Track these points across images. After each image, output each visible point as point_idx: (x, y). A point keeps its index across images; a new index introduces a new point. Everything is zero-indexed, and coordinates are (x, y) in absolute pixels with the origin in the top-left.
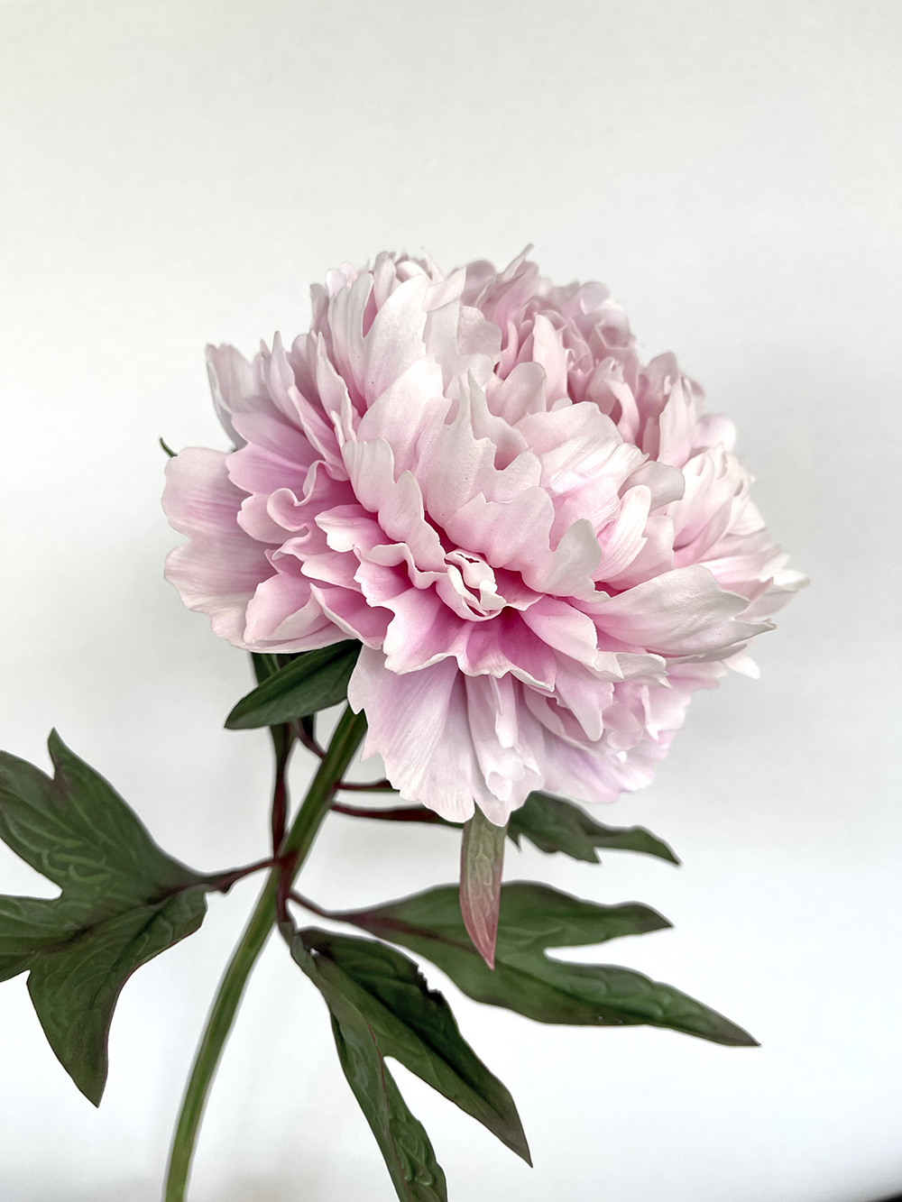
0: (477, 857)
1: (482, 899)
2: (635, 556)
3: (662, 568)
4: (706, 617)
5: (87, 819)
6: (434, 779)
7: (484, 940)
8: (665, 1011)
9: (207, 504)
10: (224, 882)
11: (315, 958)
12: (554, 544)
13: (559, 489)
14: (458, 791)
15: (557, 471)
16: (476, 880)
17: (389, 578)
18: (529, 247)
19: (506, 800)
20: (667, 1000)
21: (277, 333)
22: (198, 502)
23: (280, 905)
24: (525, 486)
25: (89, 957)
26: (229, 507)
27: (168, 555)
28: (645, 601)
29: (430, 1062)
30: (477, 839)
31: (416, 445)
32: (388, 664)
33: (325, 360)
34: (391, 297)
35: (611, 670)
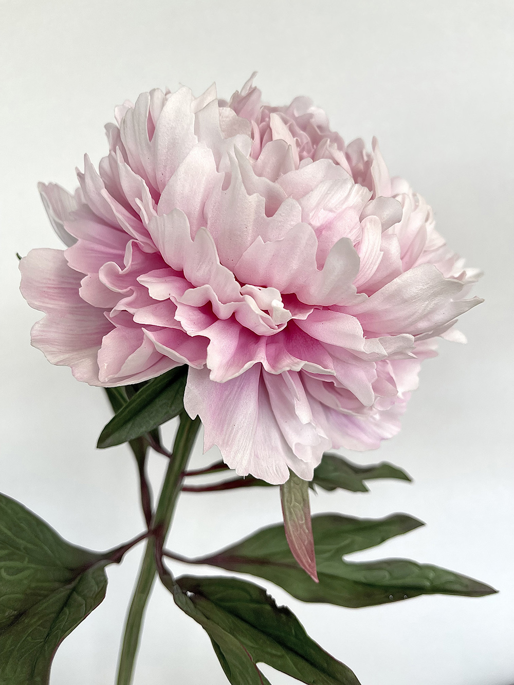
0: (292, 505)
1: (300, 533)
2: (377, 266)
3: (395, 274)
4: (433, 302)
5: (9, 533)
6: (257, 456)
7: (308, 562)
8: (432, 582)
9: (55, 288)
10: (117, 555)
11: (190, 598)
12: (321, 266)
13: (317, 223)
14: (275, 461)
15: (313, 210)
16: (294, 521)
17: (200, 316)
18: (254, 74)
19: (309, 461)
20: (432, 575)
21: (85, 155)
22: (49, 287)
23: (159, 563)
24: (291, 225)
25: (27, 635)
26: (72, 289)
27: (32, 328)
28: (391, 297)
29: (289, 660)
30: (290, 492)
31: (203, 213)
32: (212, 377)
33: (125, 165)
34: (165, 107)
35: (377, 351)
